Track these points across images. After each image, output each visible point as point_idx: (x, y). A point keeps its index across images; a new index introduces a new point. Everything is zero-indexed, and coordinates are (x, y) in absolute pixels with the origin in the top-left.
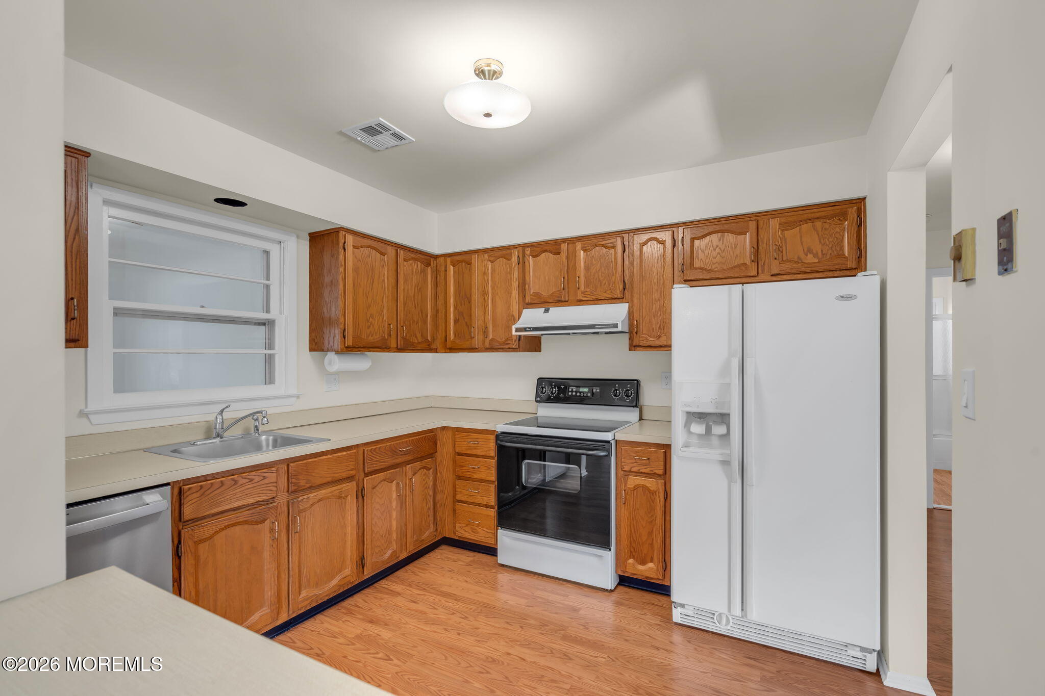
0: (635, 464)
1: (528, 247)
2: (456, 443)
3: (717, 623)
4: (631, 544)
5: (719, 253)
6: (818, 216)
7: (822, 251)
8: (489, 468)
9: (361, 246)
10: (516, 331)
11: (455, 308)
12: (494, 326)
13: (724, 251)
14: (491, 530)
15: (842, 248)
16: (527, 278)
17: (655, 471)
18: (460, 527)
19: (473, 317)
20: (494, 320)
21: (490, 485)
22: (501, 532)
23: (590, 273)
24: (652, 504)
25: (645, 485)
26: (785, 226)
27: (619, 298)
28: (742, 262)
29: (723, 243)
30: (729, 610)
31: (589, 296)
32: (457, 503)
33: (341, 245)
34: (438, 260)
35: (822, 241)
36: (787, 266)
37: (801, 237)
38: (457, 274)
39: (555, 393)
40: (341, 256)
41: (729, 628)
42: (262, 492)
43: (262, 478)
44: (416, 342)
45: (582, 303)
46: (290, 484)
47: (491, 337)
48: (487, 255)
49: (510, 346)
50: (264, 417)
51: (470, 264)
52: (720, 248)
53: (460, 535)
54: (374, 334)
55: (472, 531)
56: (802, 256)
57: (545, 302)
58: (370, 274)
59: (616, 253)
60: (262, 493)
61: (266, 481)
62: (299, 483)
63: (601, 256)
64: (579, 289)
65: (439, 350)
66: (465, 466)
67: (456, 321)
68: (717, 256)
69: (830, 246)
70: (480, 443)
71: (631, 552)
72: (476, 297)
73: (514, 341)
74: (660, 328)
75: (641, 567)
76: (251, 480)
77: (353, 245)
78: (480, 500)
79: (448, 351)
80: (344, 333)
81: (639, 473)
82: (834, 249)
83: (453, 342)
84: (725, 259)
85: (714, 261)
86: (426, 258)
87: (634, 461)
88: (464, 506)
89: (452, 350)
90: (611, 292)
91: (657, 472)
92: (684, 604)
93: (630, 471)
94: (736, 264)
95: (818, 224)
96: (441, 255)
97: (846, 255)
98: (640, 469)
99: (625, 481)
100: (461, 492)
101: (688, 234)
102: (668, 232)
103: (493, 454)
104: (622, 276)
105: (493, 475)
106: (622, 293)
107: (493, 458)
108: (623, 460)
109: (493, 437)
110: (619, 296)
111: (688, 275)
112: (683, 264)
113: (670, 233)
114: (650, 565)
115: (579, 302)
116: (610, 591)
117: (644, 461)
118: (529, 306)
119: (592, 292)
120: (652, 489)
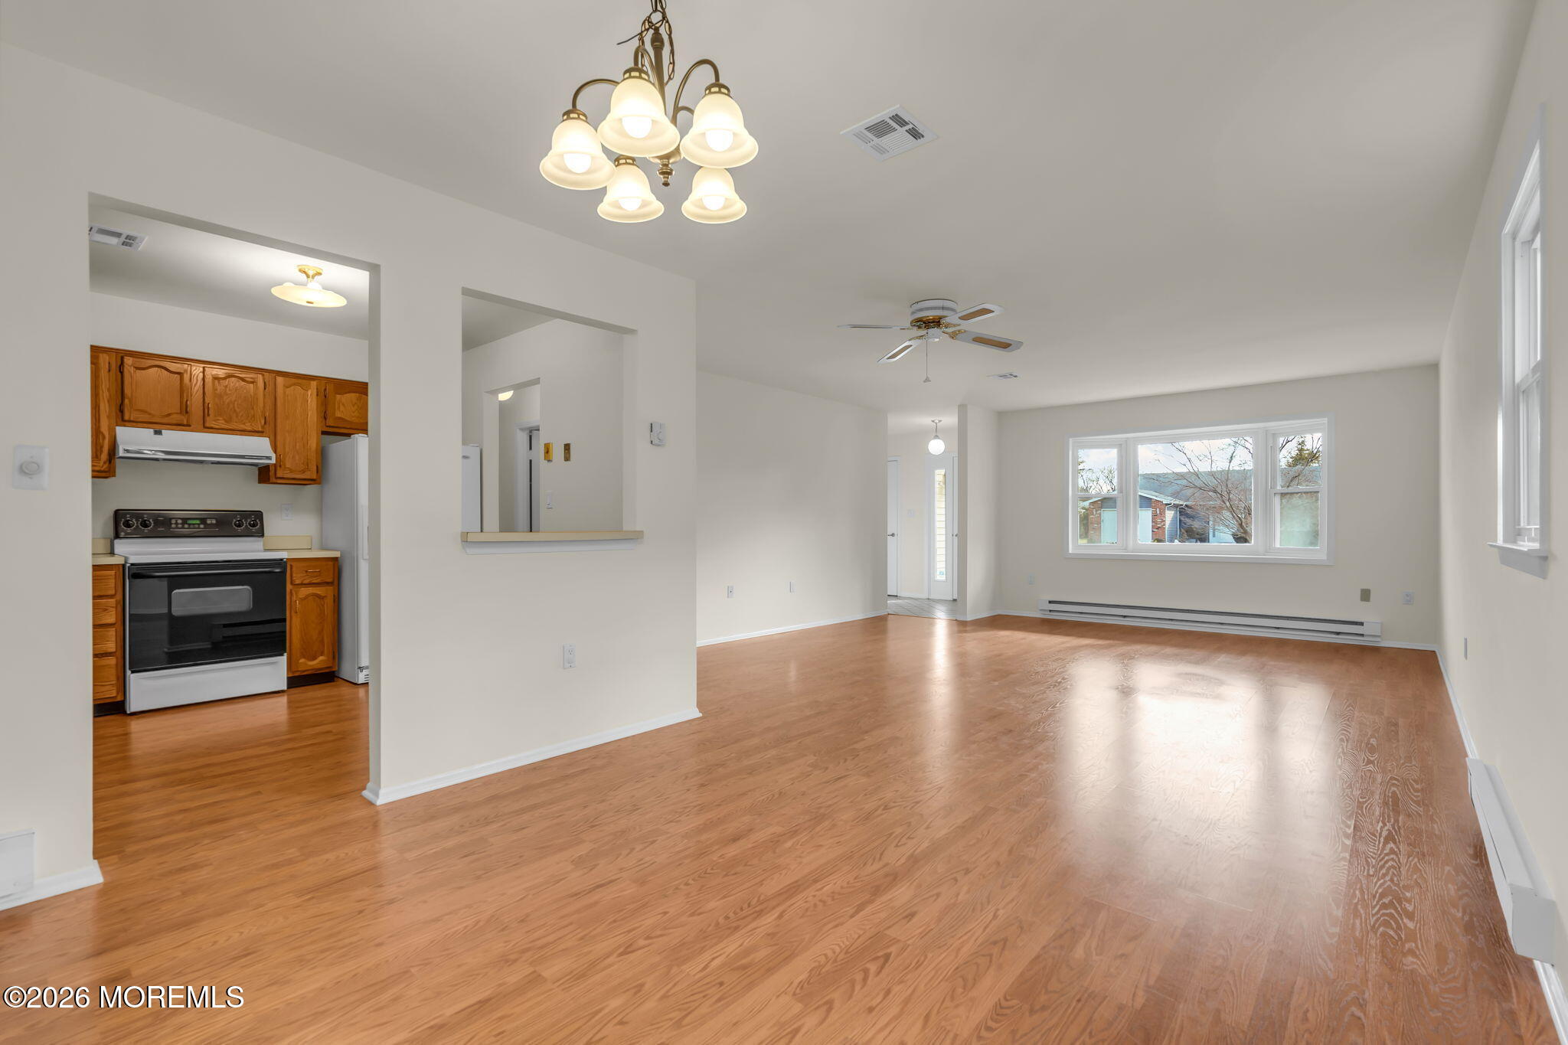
0: (307, 577)
4: (302, 644)
5: (357, 409)
16: (126, 391)
17: (324, 580)
21: (107, 629)
22: (132, 677)
23: (224, 401)
24: (321, 606)
25: (316, 593)
27: (258, 432)
45: (211, 430)
52: (358, 406)
57: (158, 426)
59: (256, 388)
63: (237, 387)
64: (208, 415)
68: (355, 411)
71: (302, 651)
75: (312, 663)
81: (311, 584)
85: (353, 415)
87: (305, 575)
90: (251, 425)
91: (327, 580)
93: (301, 584)
98: (311, 581)
99: (297, 592)
101: (330, 387)
102: (312, 382)
103: (113, 592)
104: (263, 412)
105: (114, 616)
106: (263, 427)
107: (111, 596)
108: (294, 575)
109: (113, 572)
110: (260, 429)
111: (330, 422)
112: (325, 412)
113: (314, 384)
114: (321, 658)
115: (206, 428)
116: (283, 691)
117: (315, 574)
118: (127, 424)
119: (226, 421)
120: (323, 595)
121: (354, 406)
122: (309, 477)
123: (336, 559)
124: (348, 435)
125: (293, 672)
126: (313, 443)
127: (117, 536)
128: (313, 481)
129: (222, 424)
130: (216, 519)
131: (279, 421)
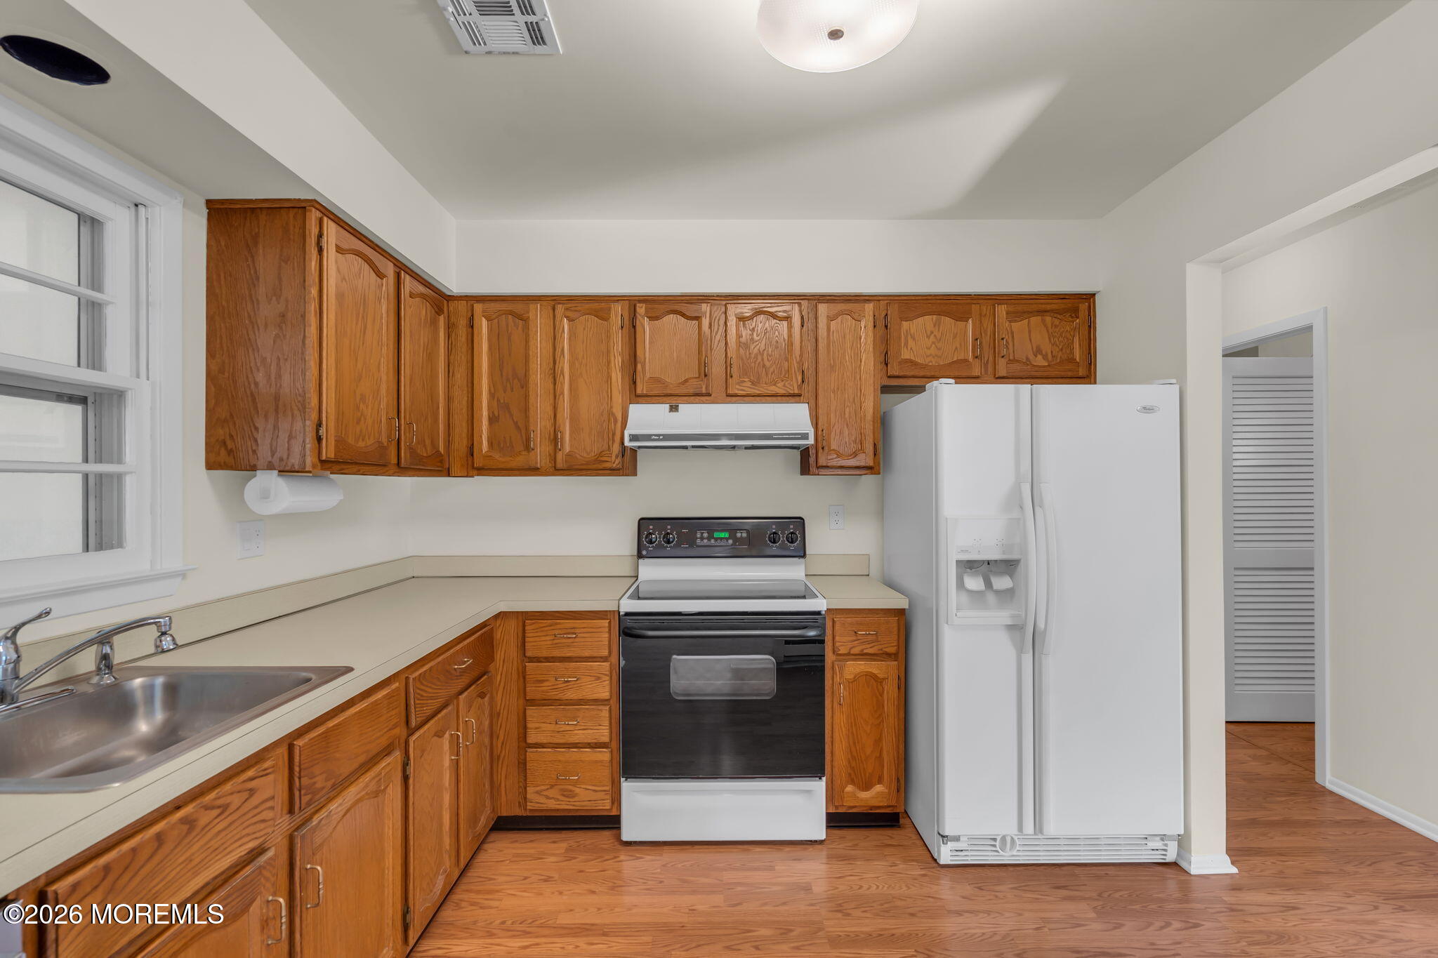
0: (856, 642)
1: (640, 301)
2: (527, 639)
3: (1000, 851)
4: (849, 762)
5: (933, 343)
6: (1049, 309)
7: (1052, 352)
8: (598, 678)
9: (349, 250)
10: (631, 440)
11: (492, 395)
12: (575, 429)
13: (940, 339)
14: (603, 786)
15: (1072, 352)
16: (639, 352)
17: (884, 650)
18: (537, 792)
19: (531, 411)
20: (574, 419)
21: (601, 707)
22: (627, 786)
23: (750, 354)
24: (880, 697)
25: (871, 672)
26: (1014, 316)
27: (793, 395)
28: (961, 357)
29: (939, 330)
30: (1020, 828)
31: (749, 390)
32: (529, 750)
33: (312, 241)
34: (453, 304)
35: (1052, 342)
36: (1016, 368)
37: (1030, 332)
38: (497, 337)
39: (673, 542)
40: (313, 263)
41: (1015, 853)
42: (247, 831)
43: (246, 795)
44: (425, 455)
45: (734, 398)
46: (297, 794)
47: (567, 448)
48: (560, 306)
49: (608, 465)
50: (164, 634)
51: (525, 320)
52: (935, 336)
53: (537, 806)
54: (367, 437)
55: (564, 795)
56: (1031, 357)
57: (672, 397)
58: (361, 312)
59: (790, 327)
60: (248, 835)
61: (255, 800)
62: (315, 783)
63: (766, 329)
64: (731, 377)
65: (453, 470)
66: (547, 680)
67: (493, 420)
68: (931, 346)
69: (1061, 347)
70: (580, 635)
71: (850, 774)
72: (538, 378)
73: (614, 457)
74: (855, 442)
75: (864, 795)
76: (225, 807)
77: (336, 245)
78: (580, 736)
79: (476, 472)
80: (317, 432)
81: (863, 656)
82: (1064, 351)
83: (487, 457)
84: (942, 351)
85: (928, 352)
86: (439, 299)
87: (854, 638)
88: (544, 752)
89: (483, 471)
90: (784, 386)
91: (888, 650)
92: (959, 836)
93: (849, 654)
94: (955, 359)
95: (1048, 319)
96: (461, 296)
97: (1078, 360)
98: (863, 650)
99: (841, 669)
100: (537, 728)
101: (893, 311)
102: (867, 305)
103: (605, 653)
104: (801, 363)
105: (607, 689)
106: (800, 387)
107: (605, 659)
108: (837, 638)
109: (605, 623)
110: (796, 391)
111: (894, 370)
112: (887, 353)
113: (869, 307)
114: (879, 788)
115: (731, 397)
116: (821, 842)
117: (870, 637)
118: (640, 399)
119: (753, 383)
120: (881, 676)
121: (928, 337)
122: (863, 464)
123: (901, 613)
124: (920, 389)
125: (837, 807)
126: (869, 406)
127: (640, 556)
128: (871, 470)
129: (747, 388)
130: (748, 532)
131: (821, 374)
